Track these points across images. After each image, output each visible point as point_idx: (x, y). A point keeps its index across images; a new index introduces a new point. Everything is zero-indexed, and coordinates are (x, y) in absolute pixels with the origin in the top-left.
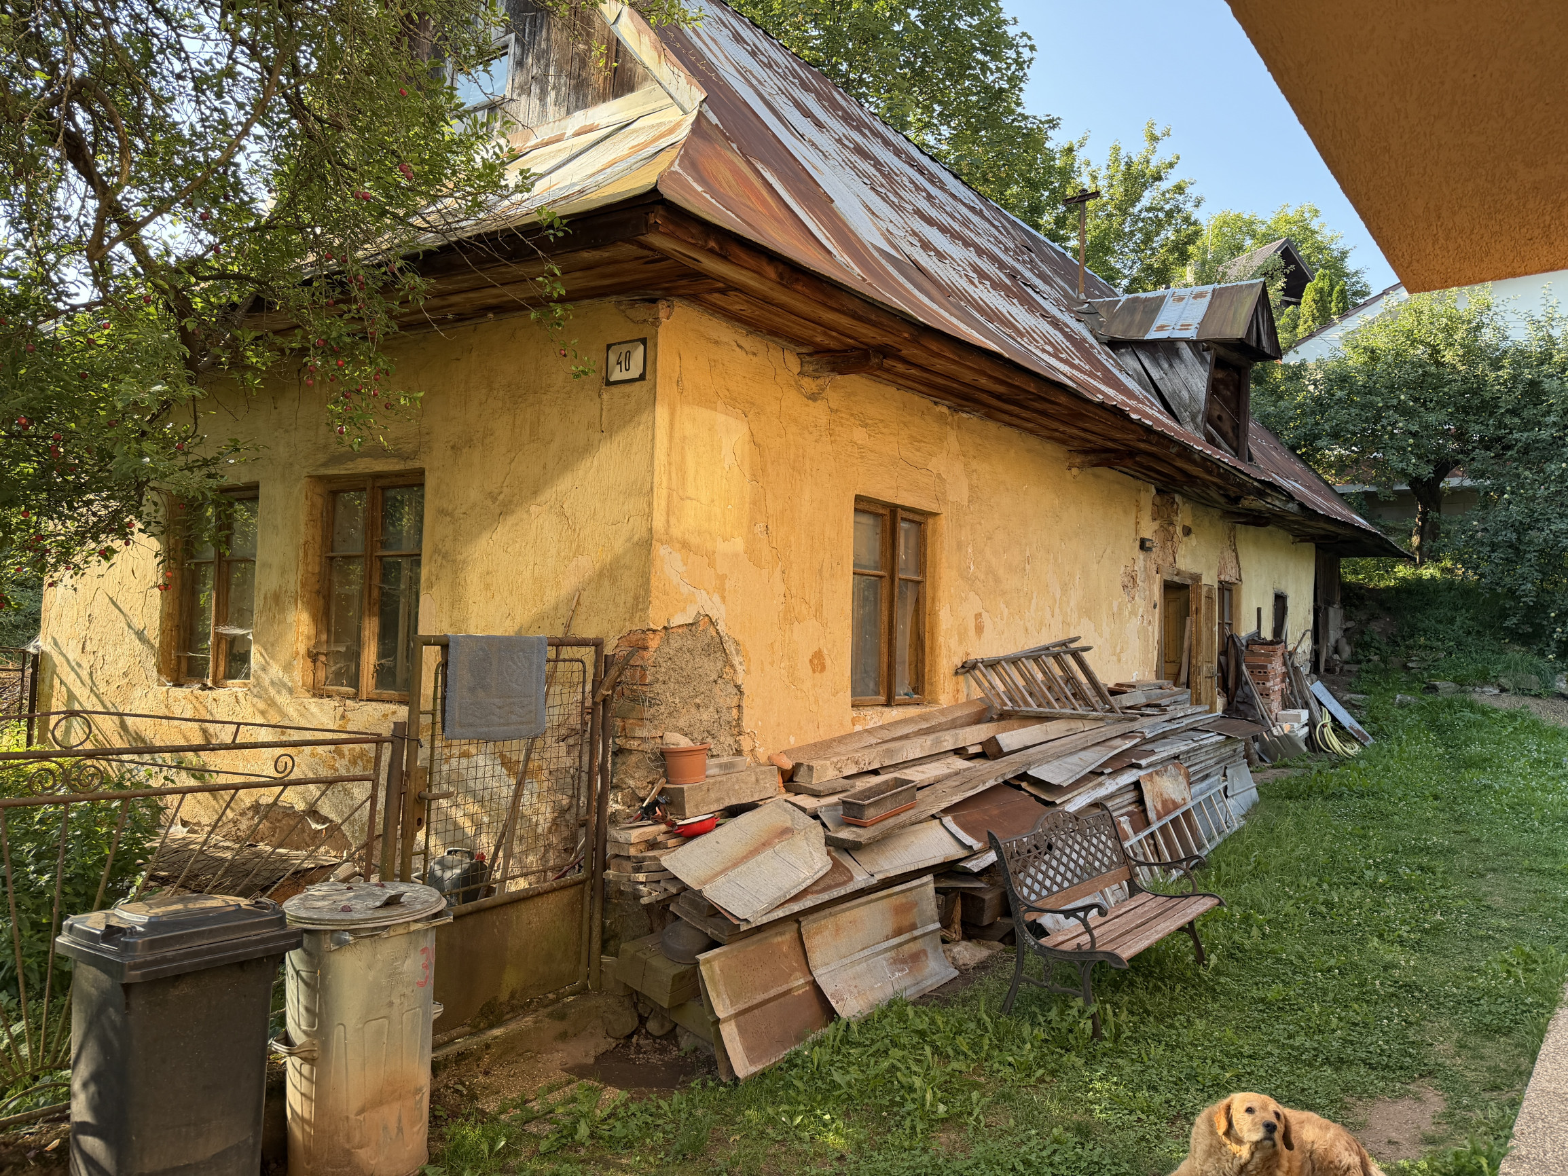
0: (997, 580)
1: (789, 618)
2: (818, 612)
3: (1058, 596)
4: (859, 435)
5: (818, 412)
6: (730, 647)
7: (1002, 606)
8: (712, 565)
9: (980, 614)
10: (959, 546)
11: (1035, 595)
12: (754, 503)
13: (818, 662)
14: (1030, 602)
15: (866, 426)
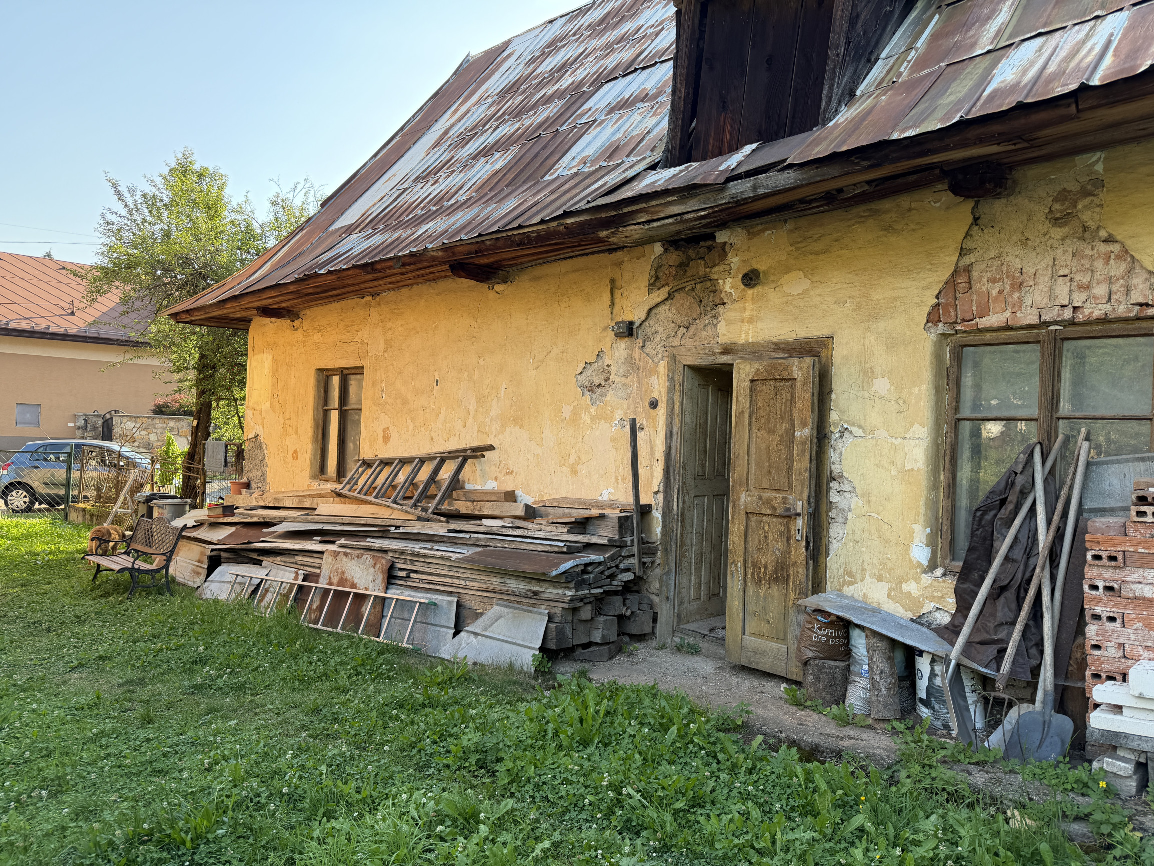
0: (405, 402)
1: (285, 436)
2: (296, 433)
3: (472, 409)
4: (318, 337)
5: (299, 335)
6: (264, 447)
7: (409, 421)
8: (261, 414)
9: (388, 428)
10: (374, 384)
11: (443, 411)
12: (273, 386)
13: (295, 456)
14: (437, 416)
15: (320, 331)
